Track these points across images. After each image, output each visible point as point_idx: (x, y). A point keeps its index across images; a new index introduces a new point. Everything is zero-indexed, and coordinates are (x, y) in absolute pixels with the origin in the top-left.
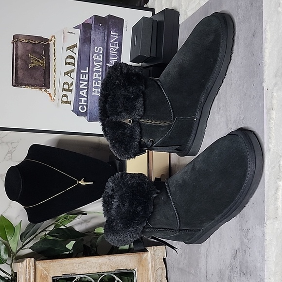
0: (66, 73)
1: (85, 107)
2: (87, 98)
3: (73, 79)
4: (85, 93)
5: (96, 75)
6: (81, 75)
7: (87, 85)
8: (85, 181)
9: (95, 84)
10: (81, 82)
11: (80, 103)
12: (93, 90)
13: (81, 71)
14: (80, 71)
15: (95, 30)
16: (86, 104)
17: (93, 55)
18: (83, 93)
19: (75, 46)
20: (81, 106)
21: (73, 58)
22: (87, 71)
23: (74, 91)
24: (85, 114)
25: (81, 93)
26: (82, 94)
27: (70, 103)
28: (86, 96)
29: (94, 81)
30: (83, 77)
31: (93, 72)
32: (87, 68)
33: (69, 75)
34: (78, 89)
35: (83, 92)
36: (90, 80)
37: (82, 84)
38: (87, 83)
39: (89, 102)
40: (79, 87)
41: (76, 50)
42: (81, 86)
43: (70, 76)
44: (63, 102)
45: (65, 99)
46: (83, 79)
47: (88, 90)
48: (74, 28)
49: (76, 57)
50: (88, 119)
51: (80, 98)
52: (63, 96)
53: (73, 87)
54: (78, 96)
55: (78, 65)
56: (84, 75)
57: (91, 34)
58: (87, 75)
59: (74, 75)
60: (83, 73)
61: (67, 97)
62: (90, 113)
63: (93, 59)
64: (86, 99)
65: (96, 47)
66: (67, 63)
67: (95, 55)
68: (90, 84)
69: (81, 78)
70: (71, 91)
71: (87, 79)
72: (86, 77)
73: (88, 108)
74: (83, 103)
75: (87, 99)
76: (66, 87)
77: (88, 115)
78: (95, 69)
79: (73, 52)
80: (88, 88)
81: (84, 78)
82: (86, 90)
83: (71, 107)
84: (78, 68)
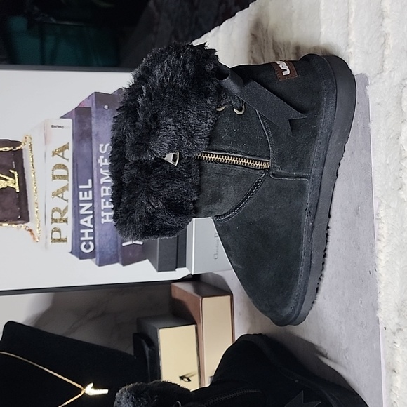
0: (55, 194)
1: (91, 243)
2: (94, 228)
3: (67, 201)
4: (89, 222)
5: (104, 190)
6: (81, 193)
7: (92, 208)
8: (95, 387)
9: (105, 204)
10: (81, 205)
11: (82, 239)
12: (103, 214)
13: (80, 187)
14: (78, 187)
15: (97, 118)
16: (92, 238)
17: (98, 158)
18: (86, 222)
19: (66, 147)
20: (84, 243)
21: (64, 167)
22: (90, 186)
23: (70, 220)
24: (92, 255)
25: (82, 222)
26: (85, 224)
27: (65, 241)
28: (92, 226)
29: (103, 200)
30: (83, 196)
31: (100, 186)
32: (90, 181)
33: (60, 195)
34: (77, 216)
35: (85, 219)
36: (96, 200)
37: (83, 207)
38: (91, 204)
39: (97, 234)
40: (79, 212)
41: (69, 154)
42: (82, 212)
43: (62, 198)
44: (54, 240)
45: (56, 235)
46: (83, 199)
47: (93, 217)
48: (62, 117)
49: (69, 165)
50: (98, 261)
51: (82, 231)
52: (53, 231)
53: (69, 215)
54: (78, 227)
55: (73, 178)
56: (86, 193)
57: (91, 125)
58: (90, 192)
59: (69, 194)
60: (83, 190)
61: (59, 231)
62: (100, 252)
63: (98, 165)
64: (92, 231)
65: (101, 145)
66: (54, 178)
67: (102, 157)
68: (96, 205)
69: (81, 198)
70: (65, 221)
71: (90, 198)
72: (88, 196)
73: (97, 244)
74: (87, 238)
75: (94, 231)
76: (57, 215)
77: (98, 255)
78: (102, 180)
79: (63, 157)
80: (94, 212)
81: (86, 198)
82: (91, 217)
83: (68, 246)
84: (74, 183)
